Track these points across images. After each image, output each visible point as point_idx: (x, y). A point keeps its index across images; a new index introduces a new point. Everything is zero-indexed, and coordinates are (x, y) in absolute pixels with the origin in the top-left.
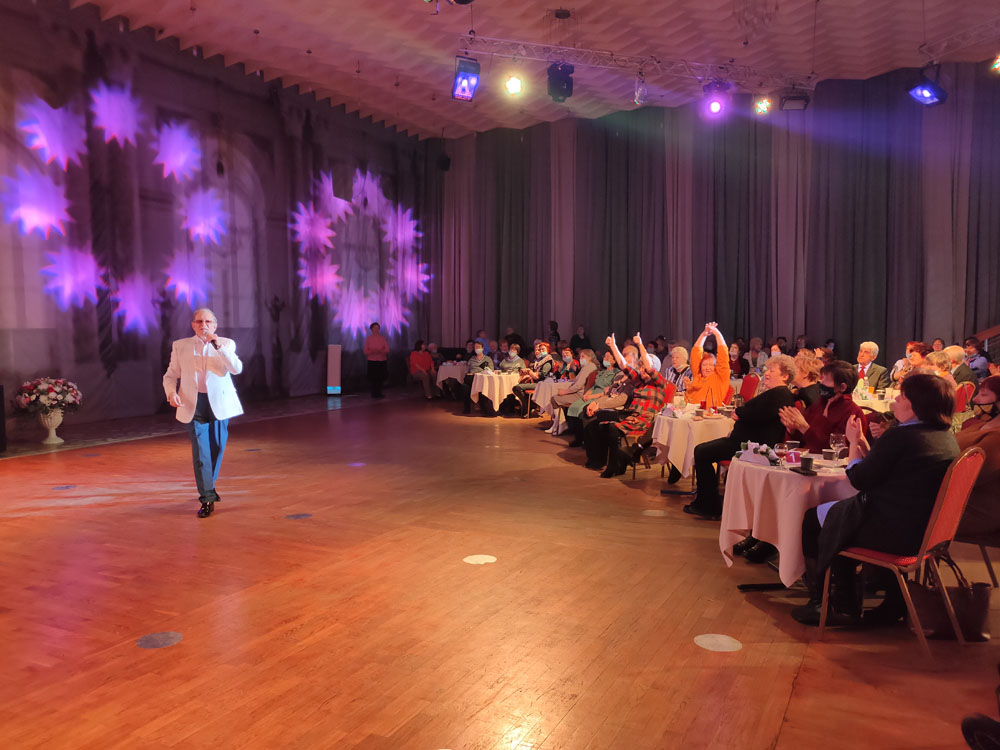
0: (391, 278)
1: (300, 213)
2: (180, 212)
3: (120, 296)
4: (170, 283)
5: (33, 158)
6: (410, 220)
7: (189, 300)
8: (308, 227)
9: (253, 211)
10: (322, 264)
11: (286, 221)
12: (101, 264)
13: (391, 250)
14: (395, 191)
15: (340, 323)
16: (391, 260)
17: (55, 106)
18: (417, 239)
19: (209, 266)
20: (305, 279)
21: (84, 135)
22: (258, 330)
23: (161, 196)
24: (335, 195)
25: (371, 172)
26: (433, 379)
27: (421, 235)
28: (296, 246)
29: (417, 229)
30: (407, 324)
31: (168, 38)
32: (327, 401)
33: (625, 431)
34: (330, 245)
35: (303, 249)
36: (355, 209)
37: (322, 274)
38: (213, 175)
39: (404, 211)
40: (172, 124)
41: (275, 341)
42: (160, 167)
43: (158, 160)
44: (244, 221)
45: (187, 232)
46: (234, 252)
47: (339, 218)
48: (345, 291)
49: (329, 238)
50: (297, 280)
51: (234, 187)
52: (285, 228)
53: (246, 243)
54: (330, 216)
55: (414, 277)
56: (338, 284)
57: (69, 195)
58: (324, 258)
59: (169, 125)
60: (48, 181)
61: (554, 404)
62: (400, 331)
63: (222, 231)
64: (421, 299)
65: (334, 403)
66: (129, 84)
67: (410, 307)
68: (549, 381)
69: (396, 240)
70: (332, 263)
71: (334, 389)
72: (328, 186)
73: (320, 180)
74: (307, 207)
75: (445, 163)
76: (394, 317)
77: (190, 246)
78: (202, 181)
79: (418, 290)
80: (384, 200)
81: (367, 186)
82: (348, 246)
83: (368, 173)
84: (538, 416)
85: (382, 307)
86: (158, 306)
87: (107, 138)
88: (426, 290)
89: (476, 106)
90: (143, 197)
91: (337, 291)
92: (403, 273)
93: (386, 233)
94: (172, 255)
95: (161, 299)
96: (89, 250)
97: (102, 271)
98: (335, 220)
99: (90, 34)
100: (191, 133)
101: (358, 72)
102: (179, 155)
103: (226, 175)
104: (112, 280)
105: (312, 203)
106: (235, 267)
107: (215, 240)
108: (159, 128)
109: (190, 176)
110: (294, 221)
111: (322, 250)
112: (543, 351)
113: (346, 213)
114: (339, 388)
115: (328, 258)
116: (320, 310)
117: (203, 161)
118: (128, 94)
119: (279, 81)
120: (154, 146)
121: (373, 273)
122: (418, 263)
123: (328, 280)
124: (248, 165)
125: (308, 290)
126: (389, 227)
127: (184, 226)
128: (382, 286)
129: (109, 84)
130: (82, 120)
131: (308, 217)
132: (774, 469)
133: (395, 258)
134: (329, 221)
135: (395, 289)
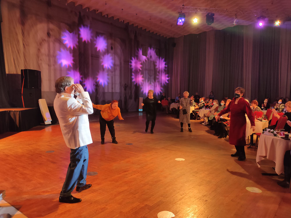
0: (157, 79)
1: (132, 60)
2: (101, 60)
3: (85, 83)
4: (98, 80)
5: (65, 46)
6: (164, 62)
7: (103, 84)
8: (135, 64)
9: (120, 60)
10: (138, 74)
11: (129, 62)
12: (81, 74)
13: (158, 71)
14: (159, 54)
15: (143, 91)
16: (158, 73)
17: (70, 32)
18: (165, 67)
19: (108, 75)
20: (133, 79)
21: (77, 40)
22: (121, 93)
23: (97, 56)
24: (143, 55)
25: (153, 48)
26: (169, 108)
27: (166, 66)
28: (131, 69)
29: (165, 64)
30: (162, 92)
31: (99, 12)
32: (138, 113)
33: (227, 125)
34: (141, 69)
35: (133, 70)
36: (148, 59)
37: (138, 77)
38: (110, 50)
39: (162, 59)
40: (100, 36)
41: (125, 96)
42: (96, 48)
43: (96, 46)
44: (118, 63)
45: (103, 66)
46: (115, 71)
47: (143, 62)
48: (144, 82)
49: (140, 67)
50: (131, 79)
51: (115, 53)
52: (129, 64)
53: (118, 68)
54: (141, 61)
55: (164, 78)
56: (143, 80)
57: (73, 56)
58: (139, 73)
59: (99, 36)
60: (68, 52)
61: (205, 116)
62: (160, 94)
63: (112, 65)
64: (166, 85)
65: (141, 114)
66: (89, 26)
67: (163, 87)
68: (203, 109)
69: (159, 67)
70: (141, 74)
71: (141, 110)
72: (141, 52)
73: (139, 51)
74: (135, 58)
75: (174, 45)
76: (158, 90)
77: (103, 69)
78: (107, 52)
79: (165, 82)
80: (156, 56)
81: (151, 52)
82: (146, 69)
83: (152, 48)
84: (200, 120)
85: (155, 87)
86: (95, 86)
87: (83, 40)
88: (167, 82)
89: (184, 28)
90: (92, 56)
91: (142, 82)
92: (161, 77)
93: (156, 66)
94: (98, 72)
95: (96, 84)
96: (78, 71)
97: (81, 77)
98: (142, 62)
99: (80, 13)
100: (105, 39)
101: (150, 19)
102: (101, 45)
103: (113, 50)
104: (84, 79)
105: (136, 57)
106: (115, 75)
107: (110, 68)
108: (96, 38)
109: (104, 50)
110: (131, 62)
111: (138, 71)
112: (202, 100)
113: (146, 60)
114: (142, 110)
115: (140, 73)
116: (137, 88)
117: (107, 46)
118: (89, 28)
119: (128, 23)
120: (95, 42)
121: (153, 77)
122: (165, 74)
123: (140, 79)
124: (119, 47)
125: (134, 82)
126: (157, 64)
127: (102, 64)
128: (155, 81)
129: (84, 26)
130: (77, 36)
131: (135, 61)
132: (275, 137)
133: (159, 73)
134: (141, 62)
135: (159, 82)
